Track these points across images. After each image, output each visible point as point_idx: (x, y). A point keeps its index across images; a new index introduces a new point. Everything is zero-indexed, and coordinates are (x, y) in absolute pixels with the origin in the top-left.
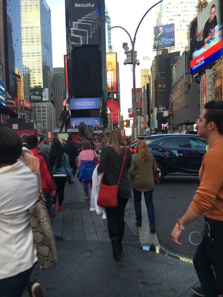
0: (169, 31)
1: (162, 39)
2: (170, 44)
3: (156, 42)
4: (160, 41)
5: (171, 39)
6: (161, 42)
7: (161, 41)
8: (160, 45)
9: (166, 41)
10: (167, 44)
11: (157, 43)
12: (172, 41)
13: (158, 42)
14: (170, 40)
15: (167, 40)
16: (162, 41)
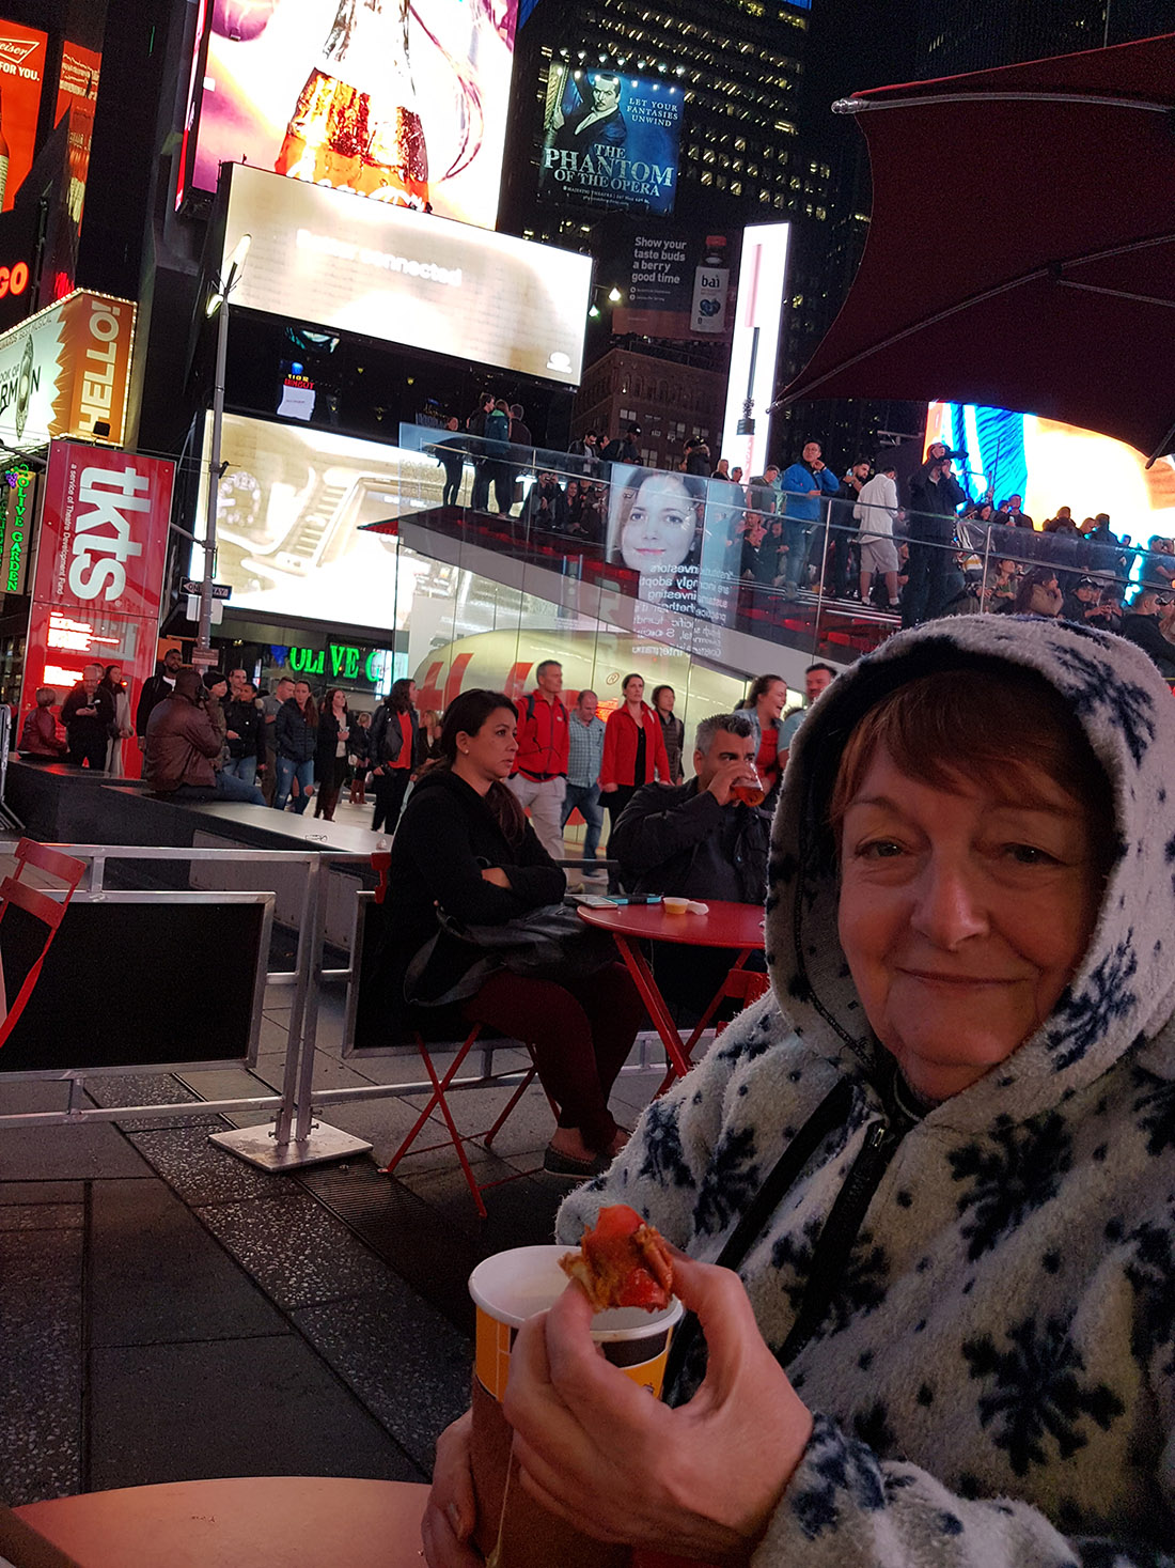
0: (650, 120)
1: (603, 151)
2: (645, 196)
3: (569, 156)
4: (588, 158)
5: (656, 167)
6: (596, 169)
7: (595, 162)
8: (587, 180)
9: (623, 172)
10: (629, 188)
11: (569, 164)
12: (660, 180)
13: (580, 160)
14: (647, 169)
15: (628, 168)
16: (601, 158)
